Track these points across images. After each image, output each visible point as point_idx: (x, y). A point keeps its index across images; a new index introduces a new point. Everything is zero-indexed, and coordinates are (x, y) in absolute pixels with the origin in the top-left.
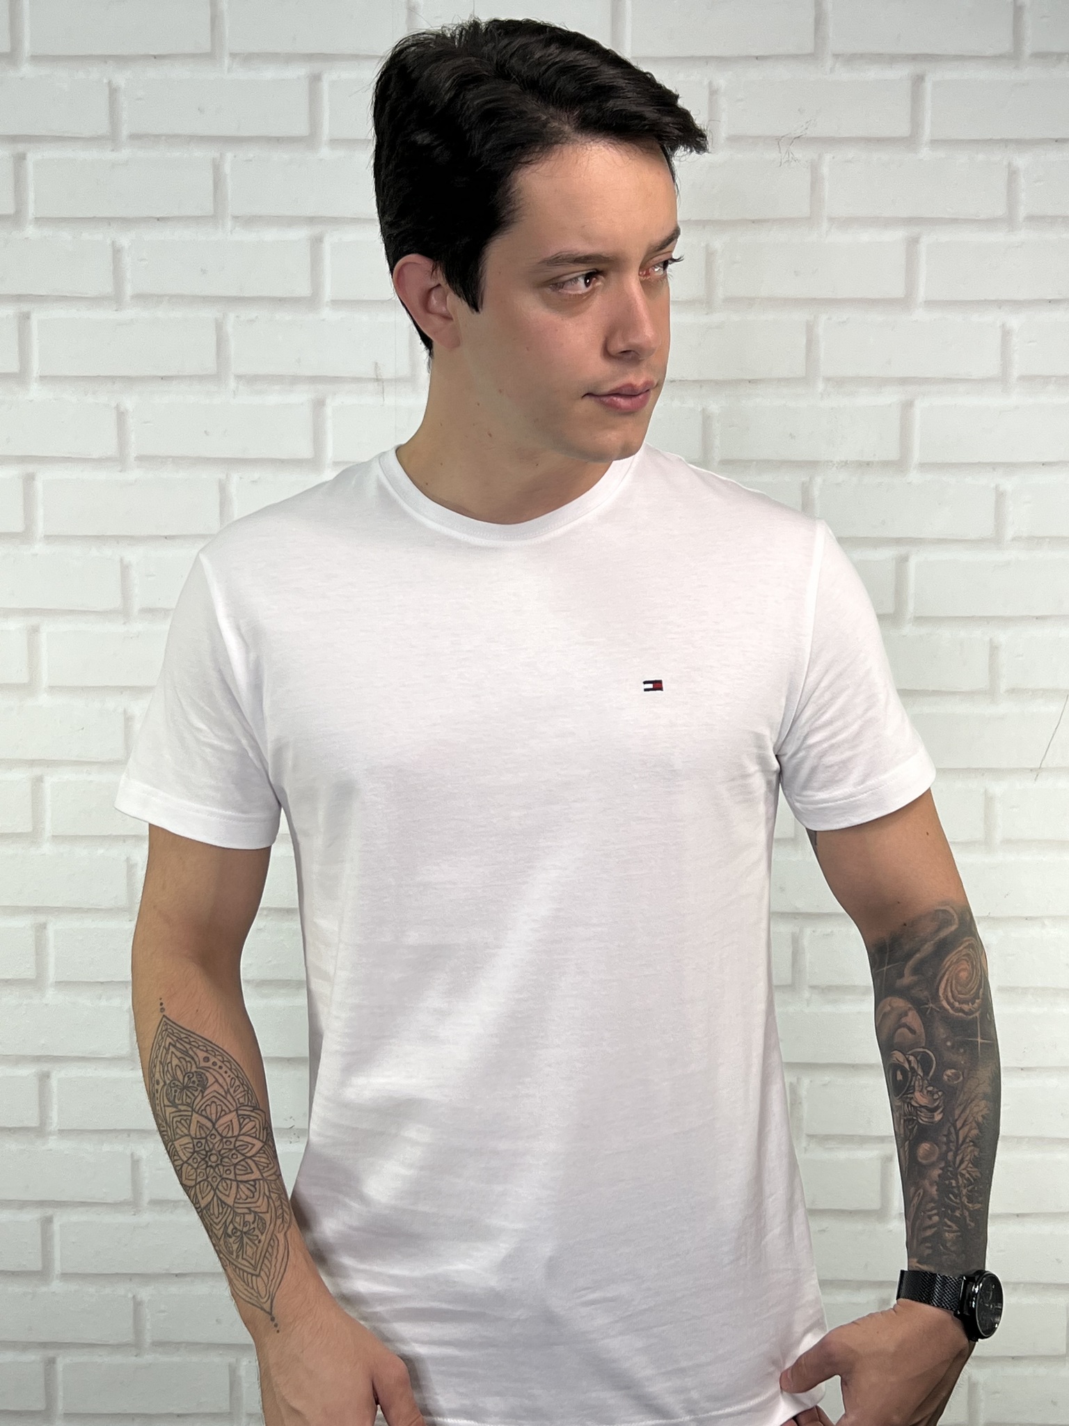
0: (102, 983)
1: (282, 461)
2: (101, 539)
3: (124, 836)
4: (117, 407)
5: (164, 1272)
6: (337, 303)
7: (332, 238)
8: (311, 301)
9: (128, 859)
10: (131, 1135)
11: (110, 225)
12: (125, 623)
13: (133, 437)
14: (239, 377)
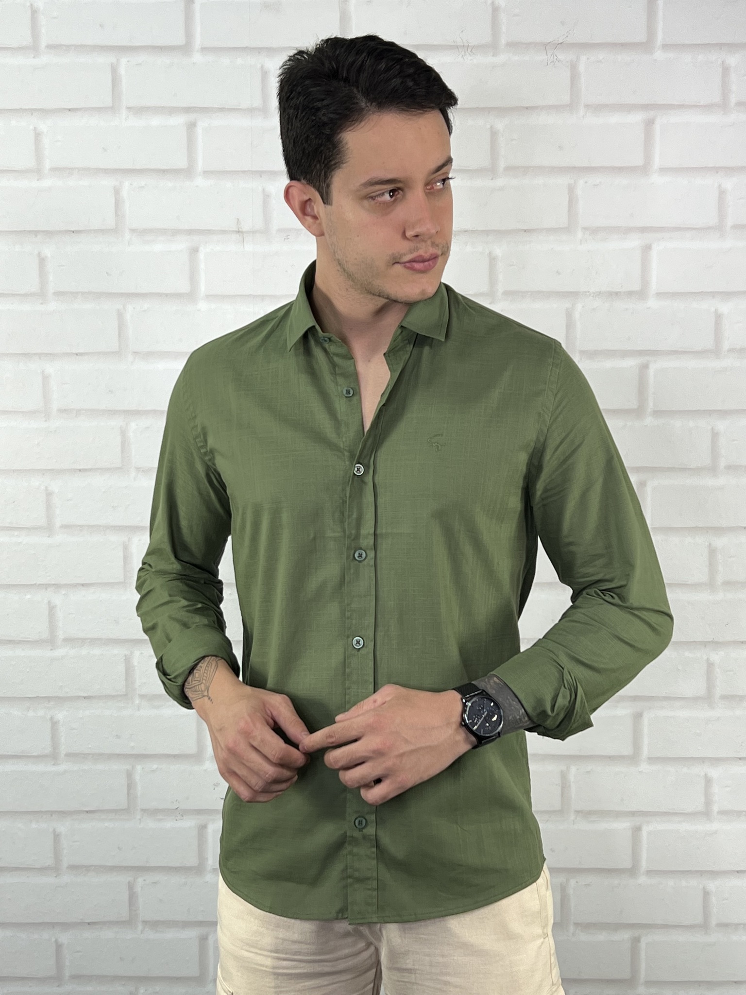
0: (29, 698)
1: (167, 295)
2: (26, 355)
3: (46, 584)
4: (39, 254)
5: (79, 921)
6: (207, 173)
7: (203, 124)
8: (188, 172)
9: (49, 602)
10: (53, 815)
11: (32, 114)
12: (46, 421)
13: (51, 278)
14: (133, 231)
